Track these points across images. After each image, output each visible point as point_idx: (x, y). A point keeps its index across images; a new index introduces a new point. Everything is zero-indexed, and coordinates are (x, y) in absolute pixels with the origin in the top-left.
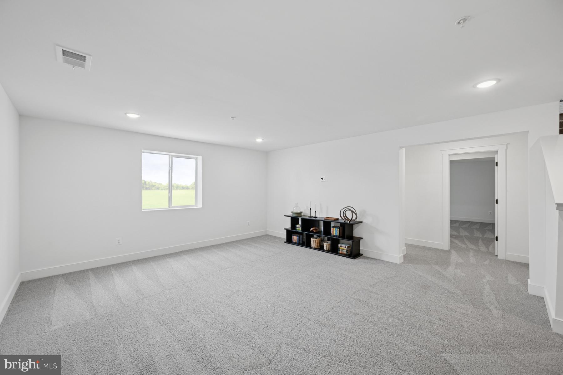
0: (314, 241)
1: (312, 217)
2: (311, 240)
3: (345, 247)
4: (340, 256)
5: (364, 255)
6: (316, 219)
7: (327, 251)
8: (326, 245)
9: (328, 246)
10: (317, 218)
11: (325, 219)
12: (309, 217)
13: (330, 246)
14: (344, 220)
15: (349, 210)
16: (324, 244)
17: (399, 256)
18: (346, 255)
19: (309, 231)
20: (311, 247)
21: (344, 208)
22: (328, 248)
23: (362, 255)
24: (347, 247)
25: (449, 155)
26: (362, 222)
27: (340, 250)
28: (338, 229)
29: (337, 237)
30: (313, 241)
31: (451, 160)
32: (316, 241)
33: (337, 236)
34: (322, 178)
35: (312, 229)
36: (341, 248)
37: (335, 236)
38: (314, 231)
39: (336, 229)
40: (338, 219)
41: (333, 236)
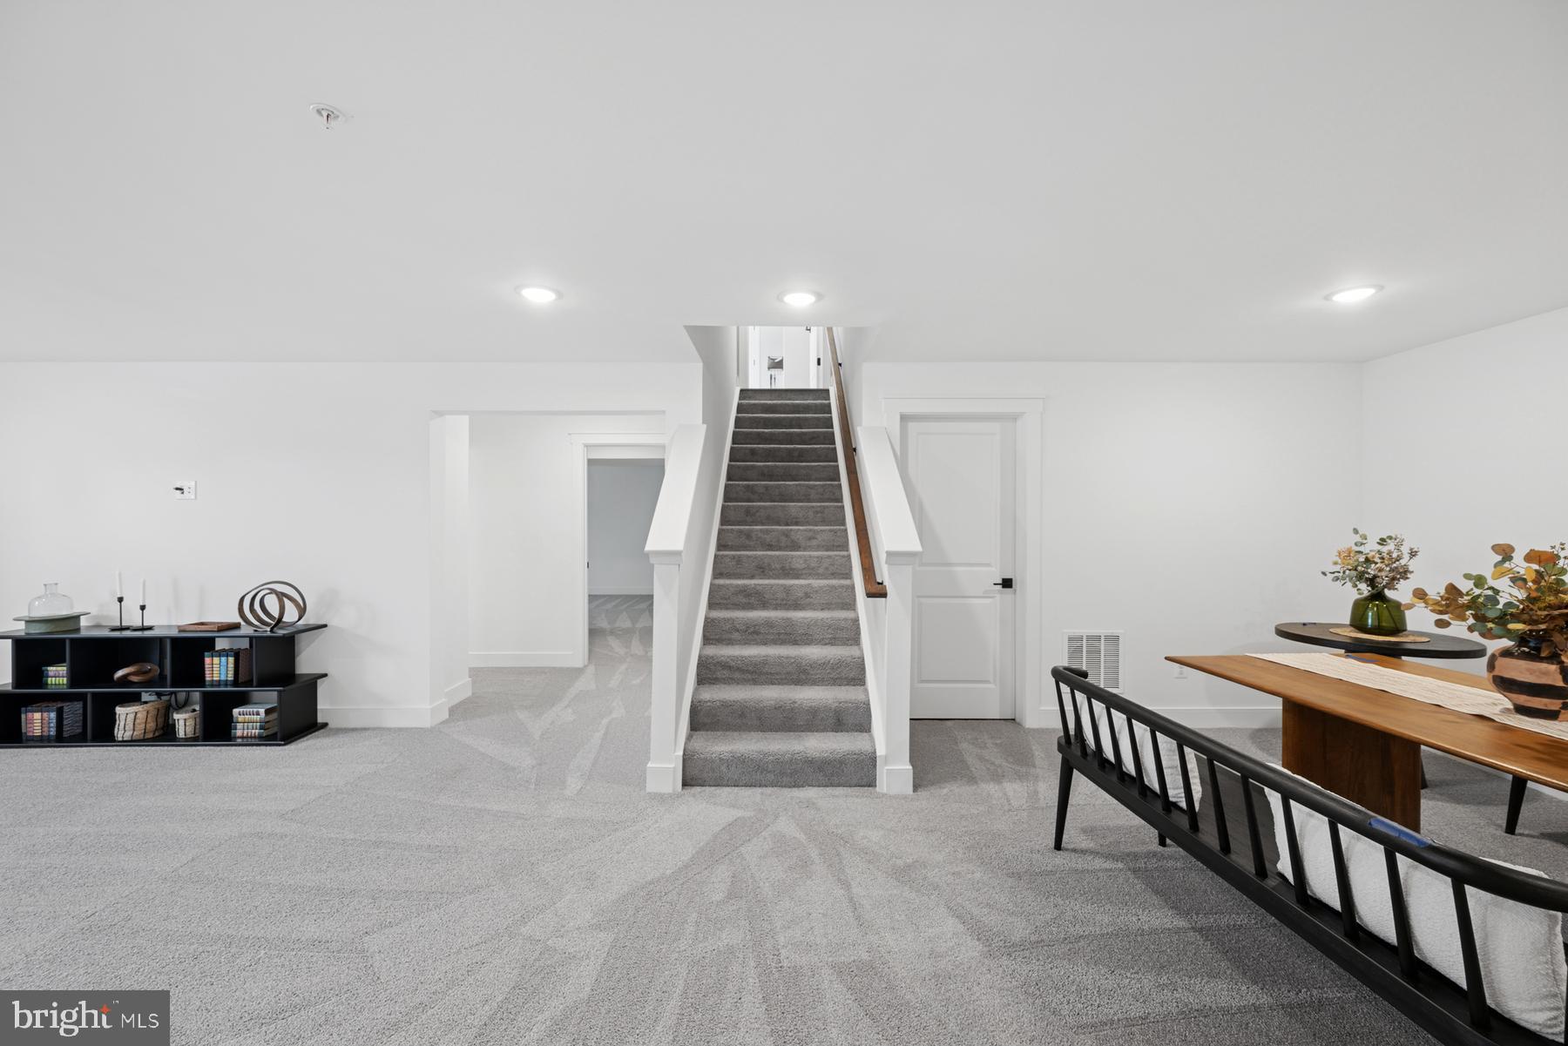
0: (127, 718)
1: (127, 628)
2: (115, 714)
3: (258, 714)
4: (240, 745)
5: (330, 726)
6: (147, 634)
7: (186, 740)
8: (182, 722)
9: (190, 723)
10: (150, 628)
11: (180, 631)
12: (114, 629)
13: (198, 720)
14: (256, 626)
15: (273, 591)
16: (176, 716)
17: (429, 707)
18: (260, 737)
19: (110, 682)
20: (115, 741)
21: (256, 588)
22: (190, 730)
23: (325, 725)
24: (262, 711)
25: (587, 446)
26: (325, 626)
27: (239, 726)
28: (231, 660)
29: (226, 685)
30: (123, 717)
31: (591, 457)
32: (139, 715)
33: (226, 683)
34: (177, 489)
35: (120, 673)
36: (241, 718)
37: (219, 683)
38: (135, 679)
39: (223, 659)
40: (236, 626)
41: (212, 686)
